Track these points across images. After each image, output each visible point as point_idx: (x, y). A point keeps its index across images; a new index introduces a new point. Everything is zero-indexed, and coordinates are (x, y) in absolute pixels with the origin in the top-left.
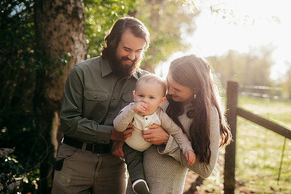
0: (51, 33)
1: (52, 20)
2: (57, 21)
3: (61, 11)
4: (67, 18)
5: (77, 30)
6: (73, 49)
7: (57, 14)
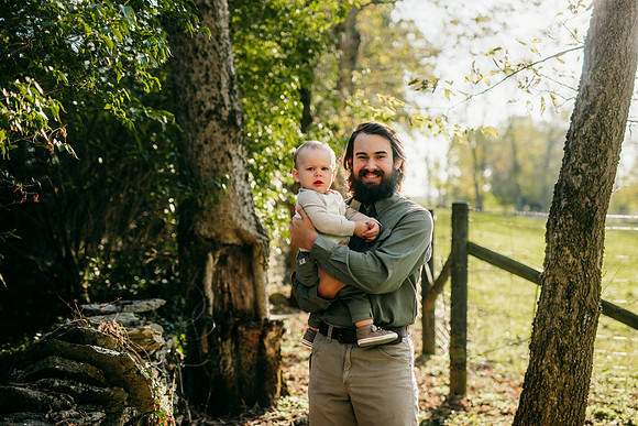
0: (200, 147)
1: (201, 129)
2: (208, 131)
3: (214, 117)
4: (222, 127)
5: (234, 142)
6: (230, 168)
7: (208, 122)
